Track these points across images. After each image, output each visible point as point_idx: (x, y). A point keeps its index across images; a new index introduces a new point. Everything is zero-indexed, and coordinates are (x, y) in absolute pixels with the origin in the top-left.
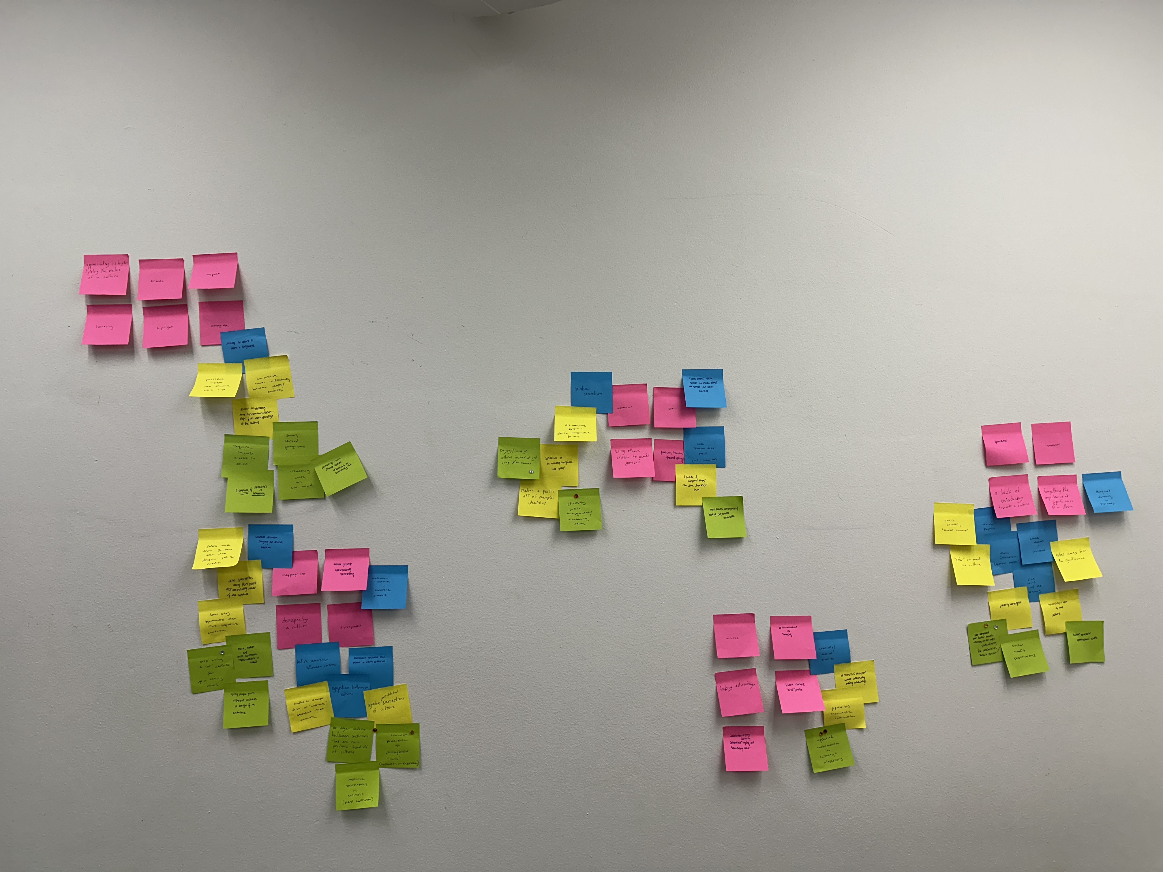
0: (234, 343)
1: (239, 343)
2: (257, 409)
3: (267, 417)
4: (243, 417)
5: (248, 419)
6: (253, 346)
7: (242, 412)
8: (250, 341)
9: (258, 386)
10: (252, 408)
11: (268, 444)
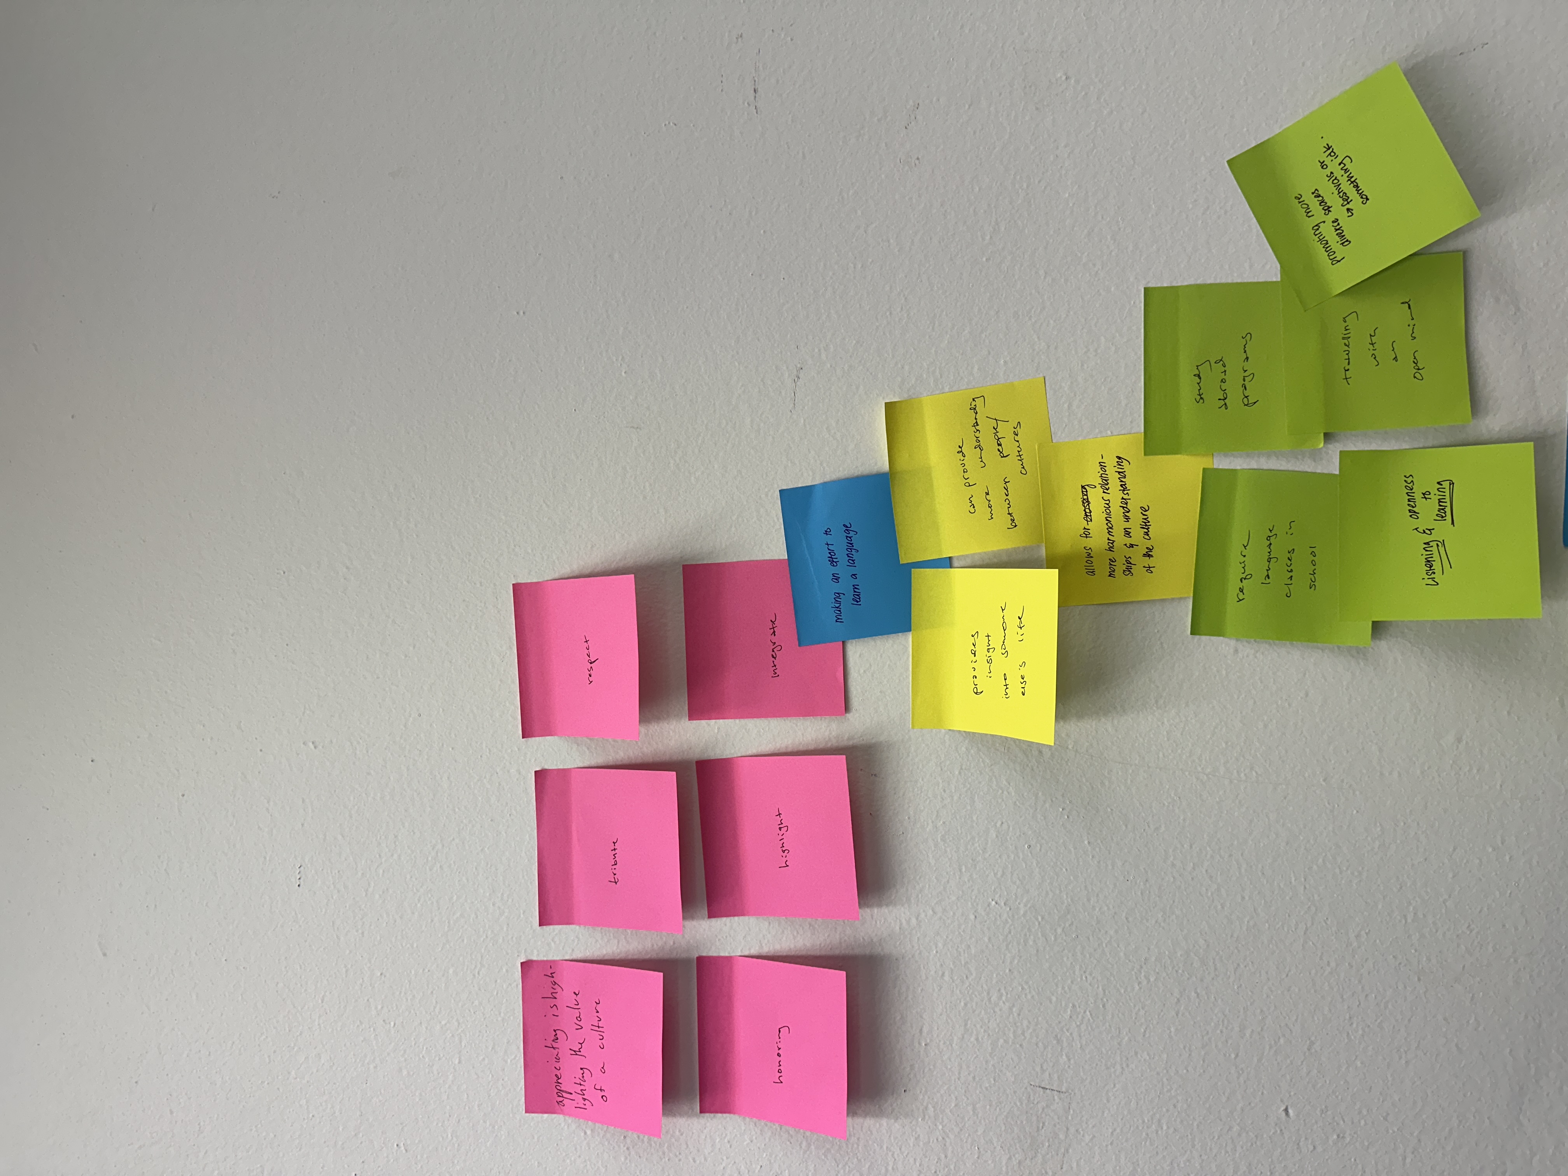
0: (838, 595)
1: (836, 578)
2: (1088, 516)
3: (1122, 474)
4: (1120, 567)
5: (1132, 546)
6: (847, 529)
7: (1102, 569)
8: (828, 539)
9: (1000, 509)
10: (1086, 534)
11: (1234, 471)
